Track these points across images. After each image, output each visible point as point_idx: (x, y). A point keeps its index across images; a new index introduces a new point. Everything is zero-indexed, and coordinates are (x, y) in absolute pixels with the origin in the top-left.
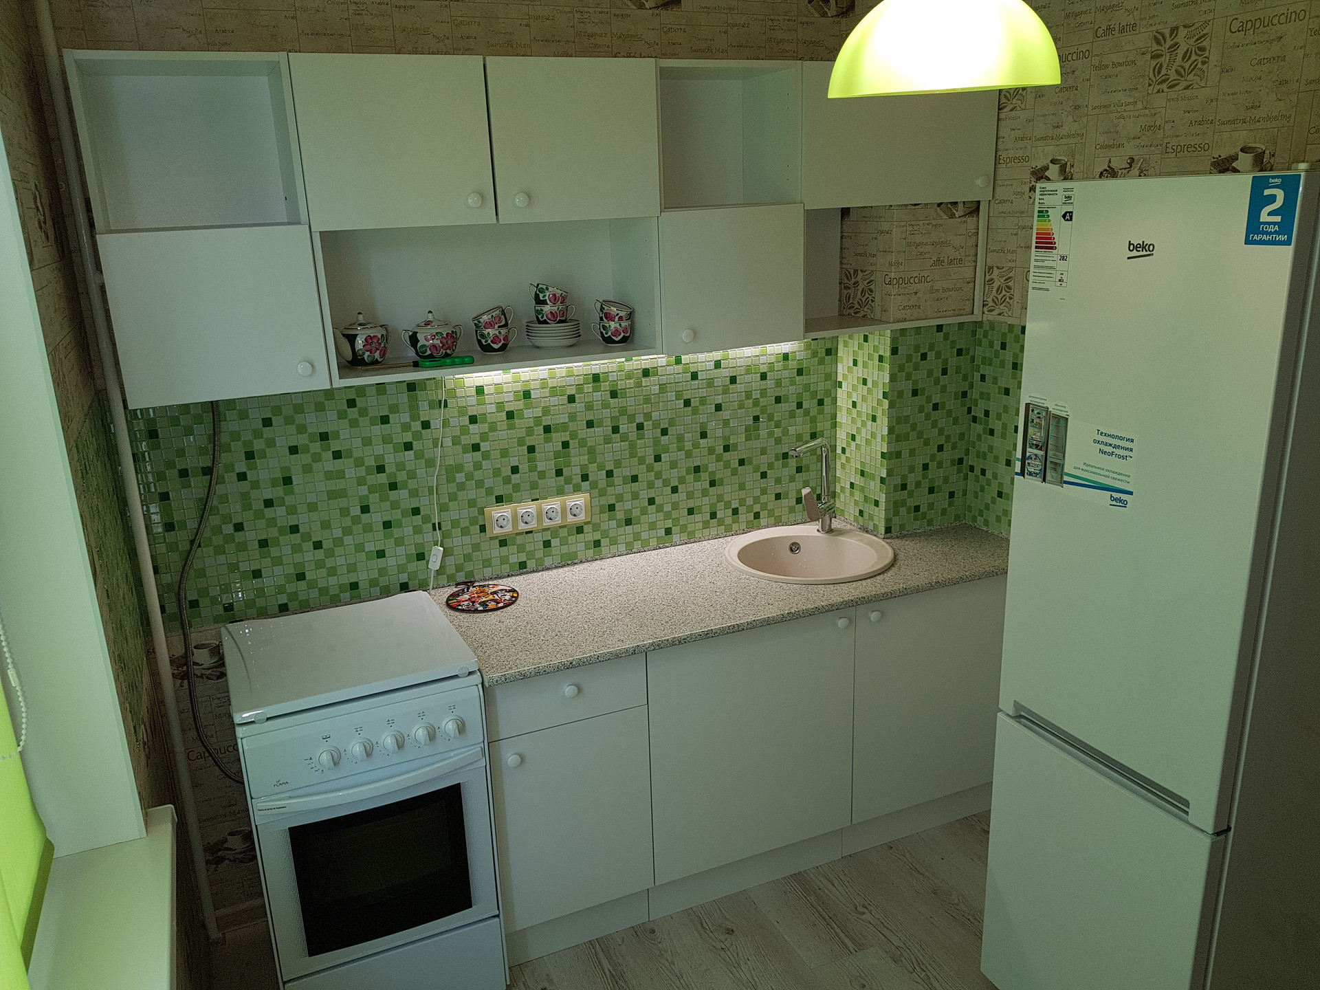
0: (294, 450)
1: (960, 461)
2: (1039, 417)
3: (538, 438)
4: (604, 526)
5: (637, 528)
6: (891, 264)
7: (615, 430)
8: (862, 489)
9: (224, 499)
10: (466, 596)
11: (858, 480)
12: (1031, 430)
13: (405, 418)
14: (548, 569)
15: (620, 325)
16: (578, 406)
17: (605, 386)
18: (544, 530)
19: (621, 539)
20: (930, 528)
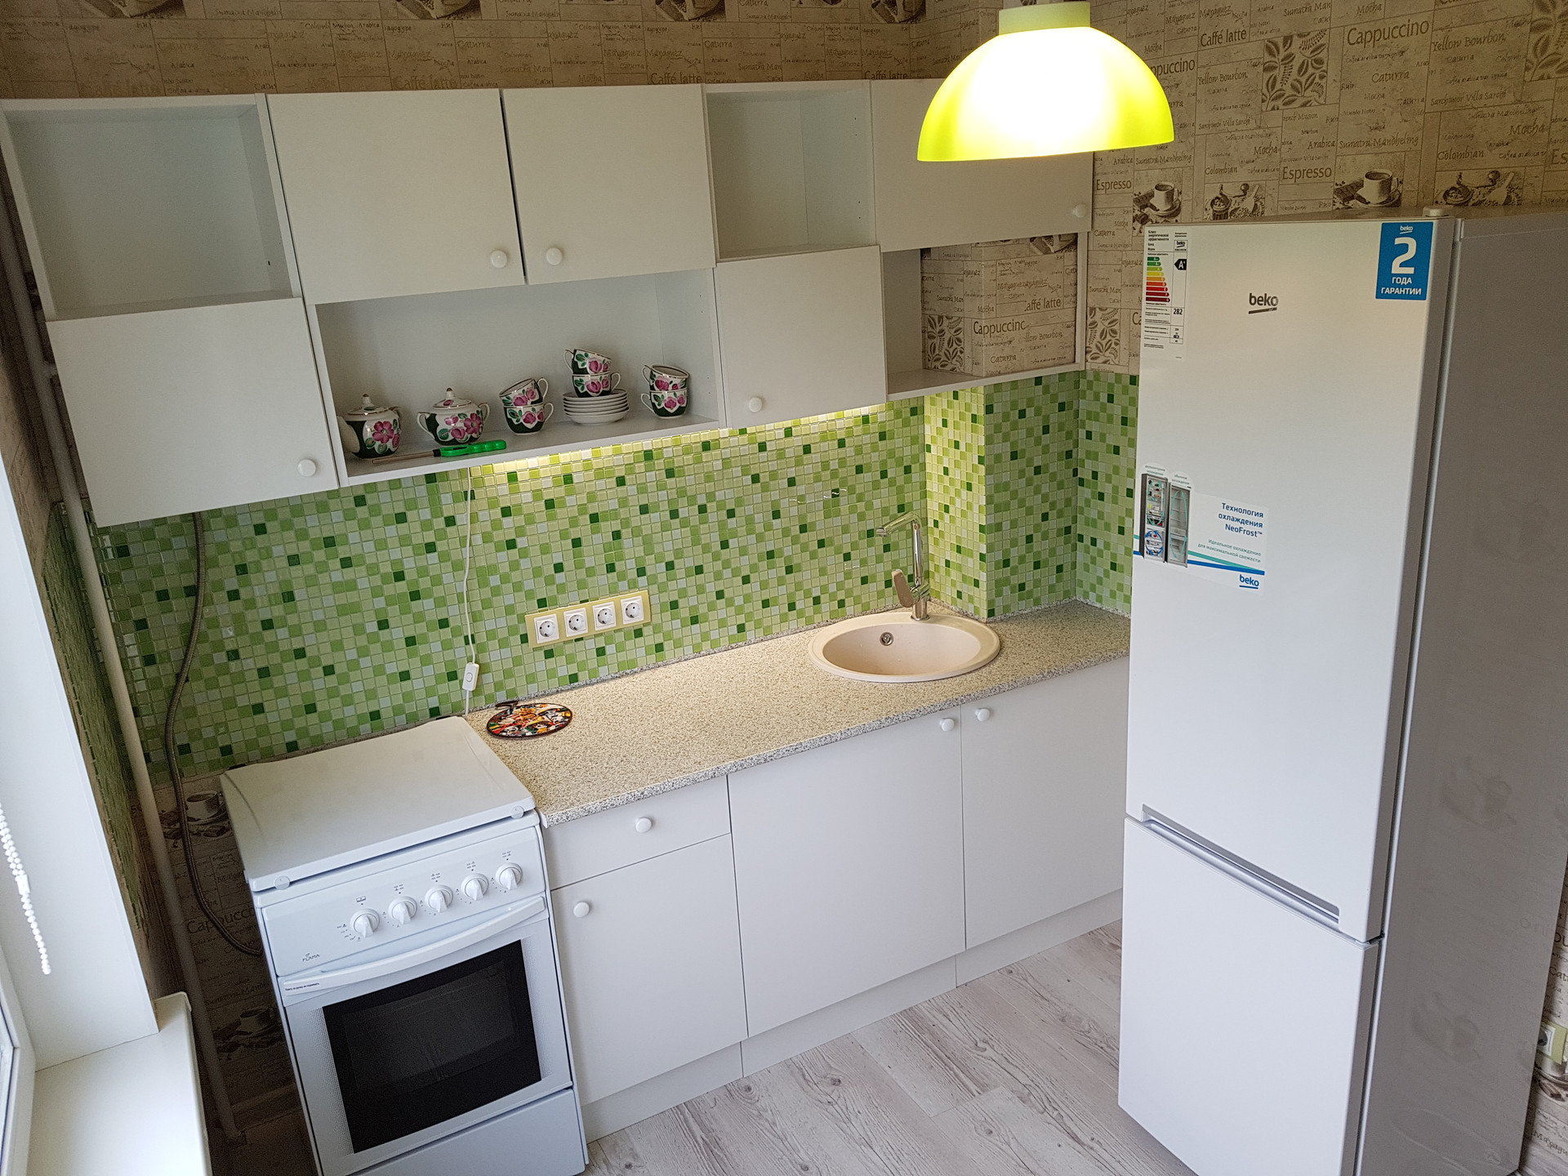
0: (294, 560)
1: (1068, 530)
2: (1158, 490)
3: (583, 529)
4: (667, 627)
5: (704, 626)
6: (980, 310)
7: (674, 514)
8: (959, 568)
9: (214, 623)
10: (510, 720)
11: (954, 557)
12: (1149, 505)
13: (426, 514)
14: (603, 681)
15: (675, 394)
16: (630, 489)
17: (660, 464)
18: (596, 636)
19: (687, 641)
20: (1037, 608)
